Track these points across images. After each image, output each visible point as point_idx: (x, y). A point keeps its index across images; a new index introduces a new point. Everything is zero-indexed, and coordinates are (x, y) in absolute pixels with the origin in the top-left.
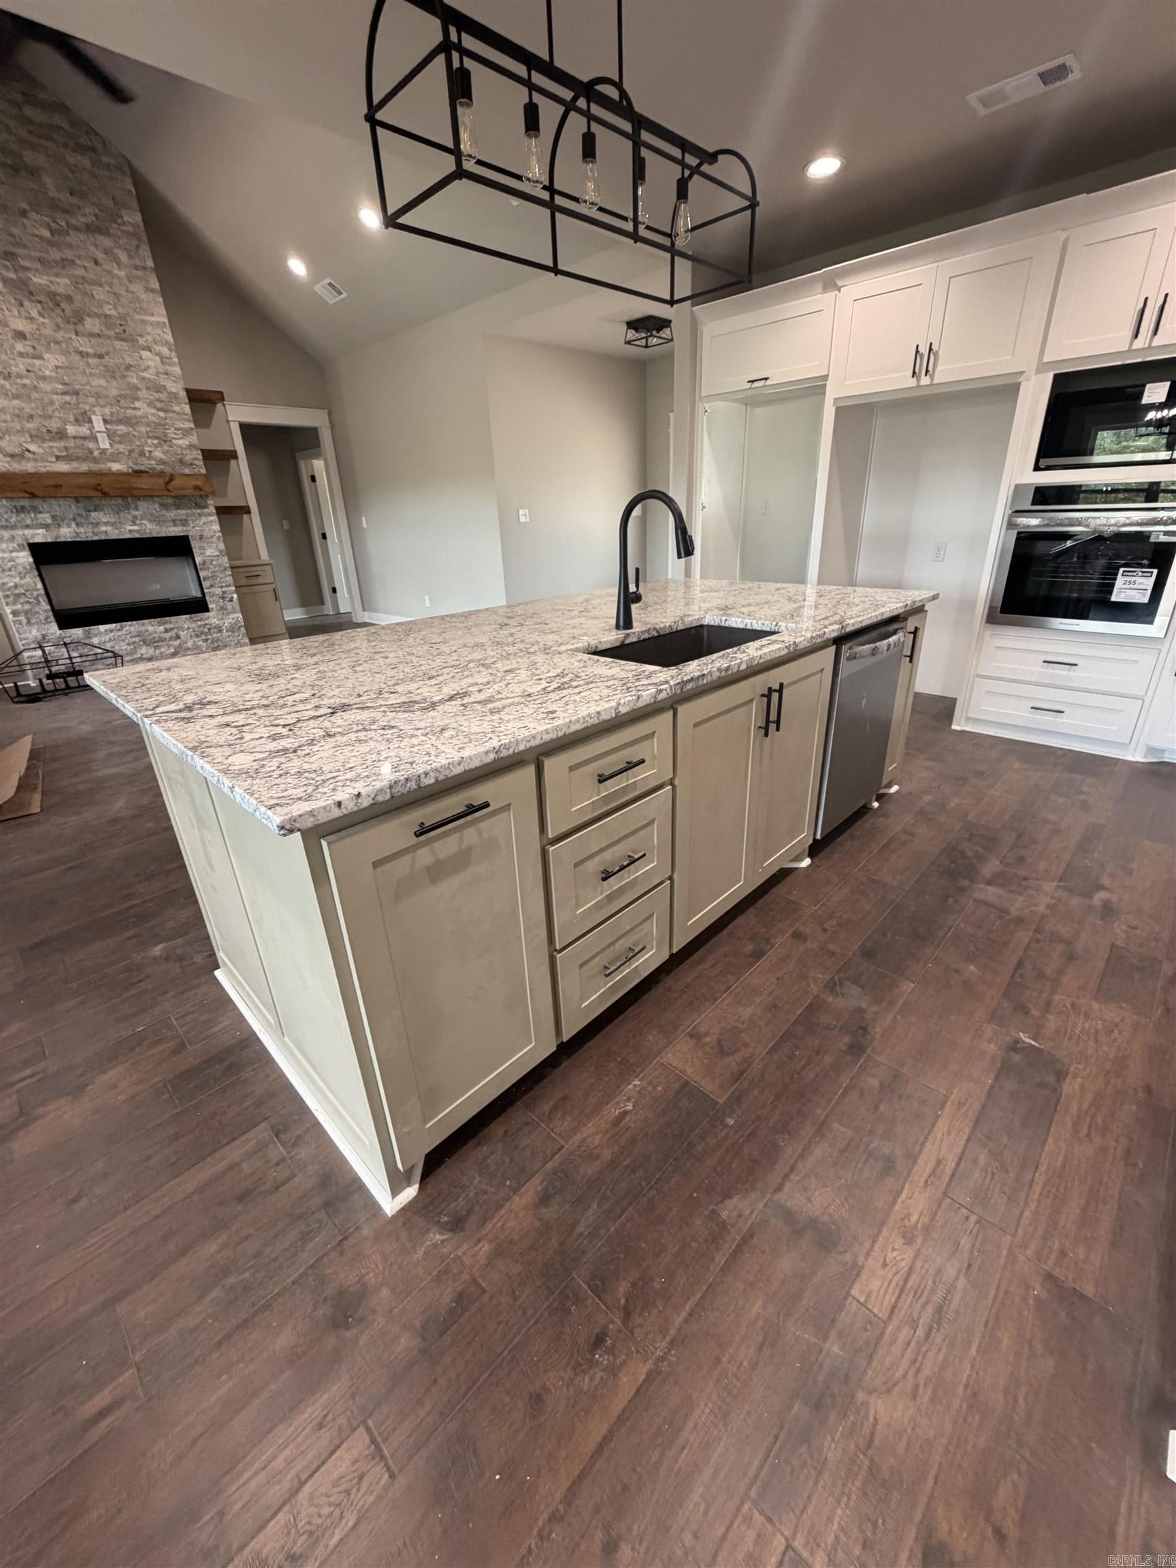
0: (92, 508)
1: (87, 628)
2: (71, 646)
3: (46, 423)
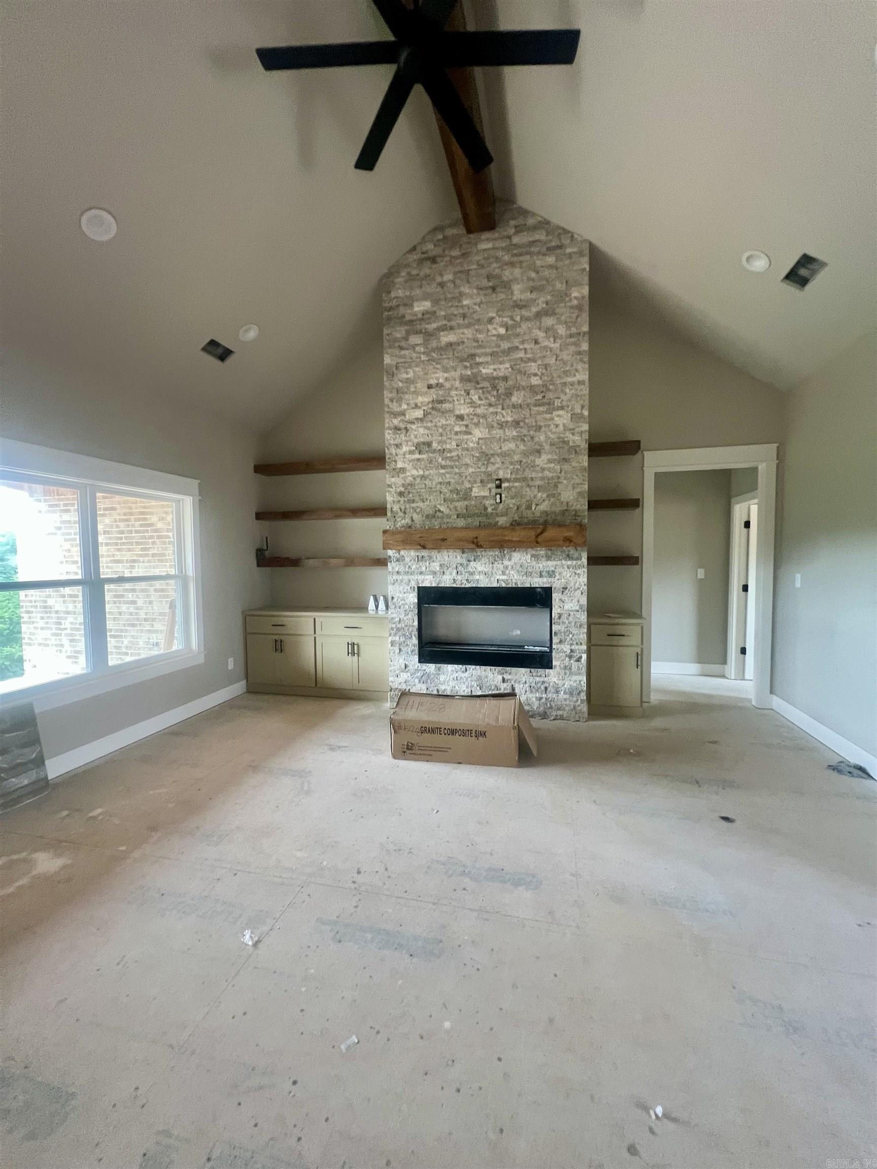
0: (473, 558)
1: (439, 665)
2: (423, 678)
3: (458, 486)
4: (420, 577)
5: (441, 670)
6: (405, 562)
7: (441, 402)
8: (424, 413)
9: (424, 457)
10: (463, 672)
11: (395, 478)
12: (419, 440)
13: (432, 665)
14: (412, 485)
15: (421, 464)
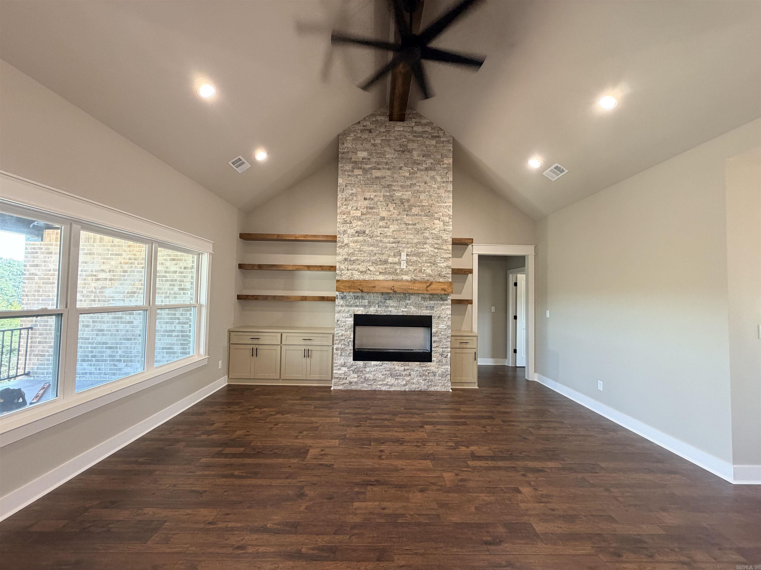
0: (388, 299)
1: (366, 362)
2: (356, 370)
3: (381, 257)
4: (356, 309)
5: (367, 365)
6: (347, 299)
7: (371, 208)
8: (361, 213)
9: (361, 238)
10: (381, 365)
11: (342, 249)
12: (358, 228)
13: (361, 362)
14: (353, 254)
15: (358, 242)
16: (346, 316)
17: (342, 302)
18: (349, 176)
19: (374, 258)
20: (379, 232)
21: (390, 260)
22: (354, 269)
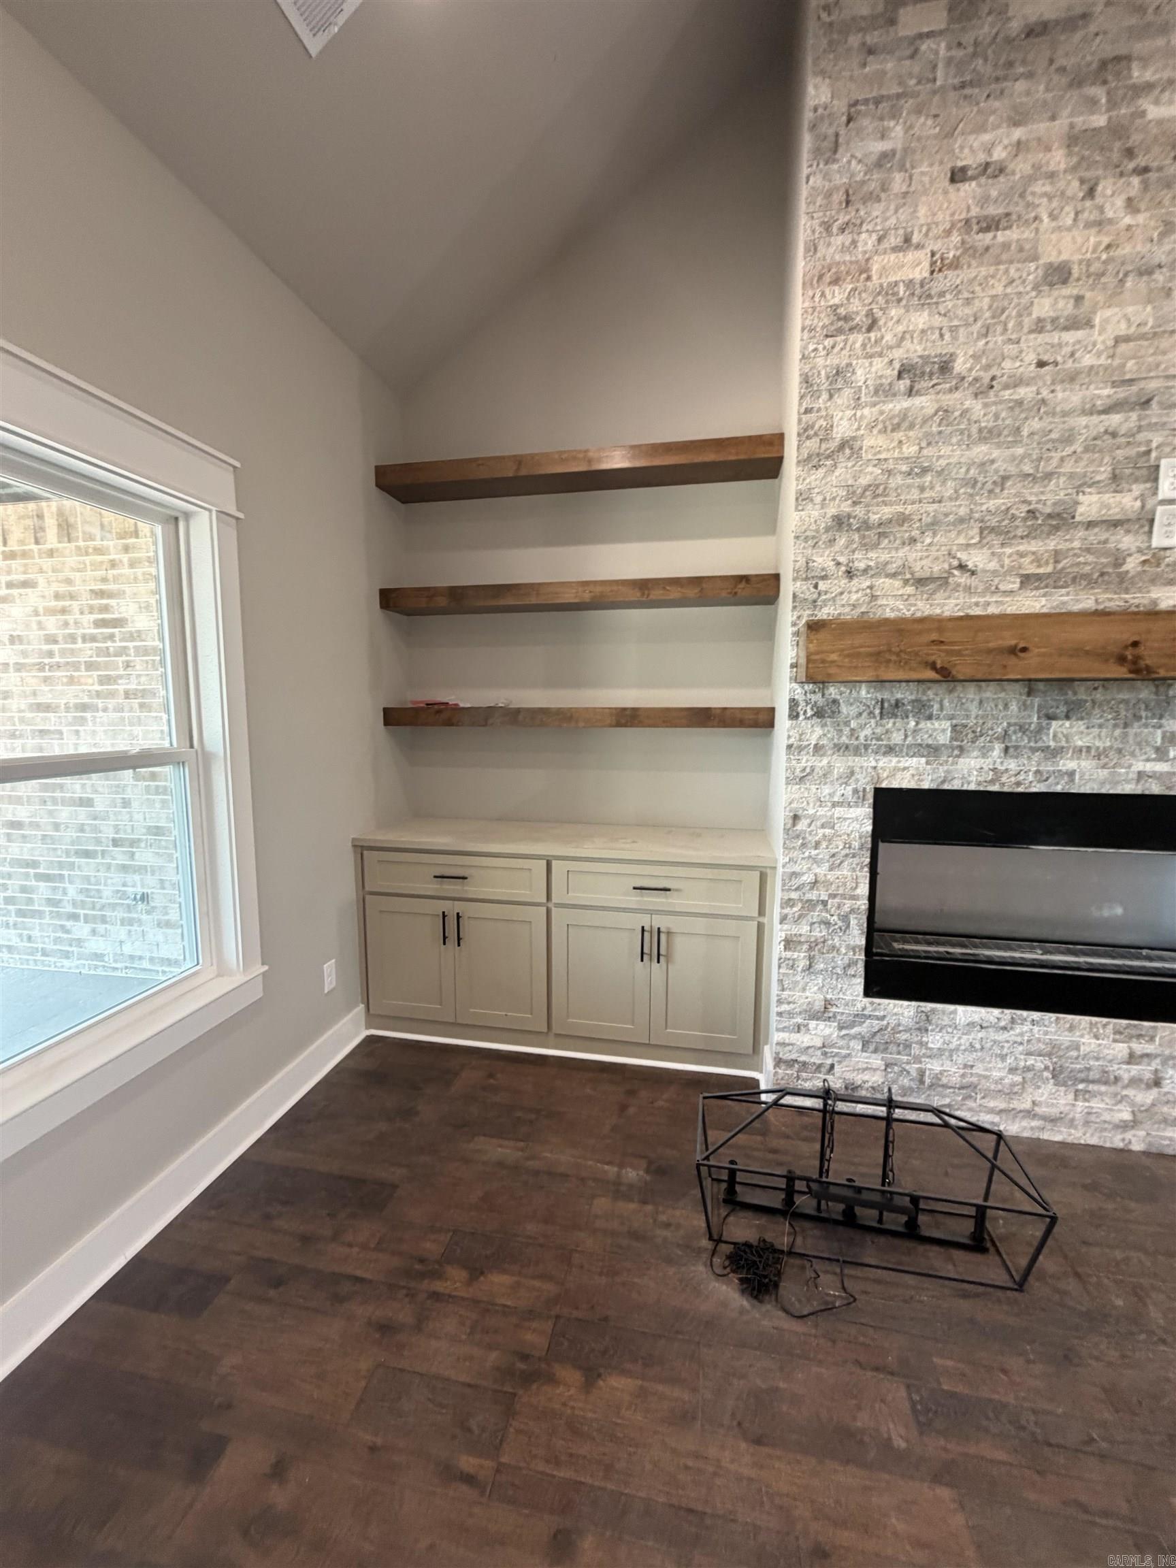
0: (1063, 709)
1: (929, 1006)
2: (877, 1039)
3: (1032, 494)
4: (887, 763)
5: (934, 1019)
6: (841, 718)
7: (990, 225)
8: (933, 263)
9: (924, 403)
10: (1004, 1028)
11: (821, 471)
12: (914, 350)
13: (906, 1003)
14: (876, 491)
15: (911, 426)
16: (836, 799)
17: (819, 731)
18: (871, 52)
19: (992, 504)
20: (1031, 358)
21: (1090, 505)
22: (881, 570)
